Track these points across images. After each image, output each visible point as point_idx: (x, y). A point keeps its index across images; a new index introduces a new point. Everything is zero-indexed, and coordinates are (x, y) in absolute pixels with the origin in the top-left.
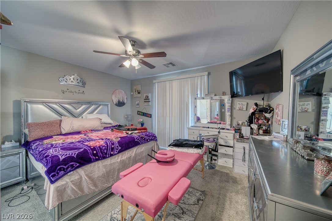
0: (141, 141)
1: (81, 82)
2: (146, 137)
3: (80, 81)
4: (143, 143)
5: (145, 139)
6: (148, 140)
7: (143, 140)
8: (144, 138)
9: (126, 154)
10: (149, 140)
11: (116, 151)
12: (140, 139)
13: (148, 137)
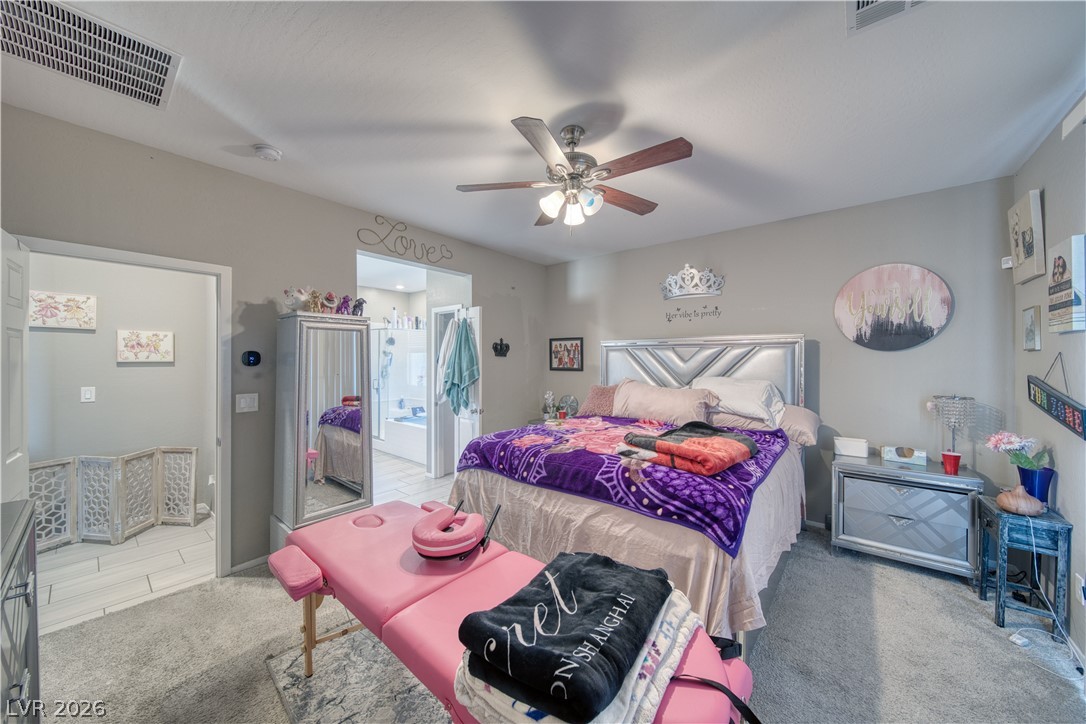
0: (618, 493)
1: (704, 280)
2: (652, 489)
3: (701, 280)
4: (626, 504)
5: (639, 495)
6: (659, 507)
7: (632, 494)
8: (638, 487)
9: (560, 503)
10: (660, 511)
11: (535, 477)
12: (615, 482)
13: (662, 497)
